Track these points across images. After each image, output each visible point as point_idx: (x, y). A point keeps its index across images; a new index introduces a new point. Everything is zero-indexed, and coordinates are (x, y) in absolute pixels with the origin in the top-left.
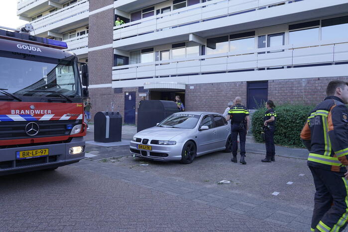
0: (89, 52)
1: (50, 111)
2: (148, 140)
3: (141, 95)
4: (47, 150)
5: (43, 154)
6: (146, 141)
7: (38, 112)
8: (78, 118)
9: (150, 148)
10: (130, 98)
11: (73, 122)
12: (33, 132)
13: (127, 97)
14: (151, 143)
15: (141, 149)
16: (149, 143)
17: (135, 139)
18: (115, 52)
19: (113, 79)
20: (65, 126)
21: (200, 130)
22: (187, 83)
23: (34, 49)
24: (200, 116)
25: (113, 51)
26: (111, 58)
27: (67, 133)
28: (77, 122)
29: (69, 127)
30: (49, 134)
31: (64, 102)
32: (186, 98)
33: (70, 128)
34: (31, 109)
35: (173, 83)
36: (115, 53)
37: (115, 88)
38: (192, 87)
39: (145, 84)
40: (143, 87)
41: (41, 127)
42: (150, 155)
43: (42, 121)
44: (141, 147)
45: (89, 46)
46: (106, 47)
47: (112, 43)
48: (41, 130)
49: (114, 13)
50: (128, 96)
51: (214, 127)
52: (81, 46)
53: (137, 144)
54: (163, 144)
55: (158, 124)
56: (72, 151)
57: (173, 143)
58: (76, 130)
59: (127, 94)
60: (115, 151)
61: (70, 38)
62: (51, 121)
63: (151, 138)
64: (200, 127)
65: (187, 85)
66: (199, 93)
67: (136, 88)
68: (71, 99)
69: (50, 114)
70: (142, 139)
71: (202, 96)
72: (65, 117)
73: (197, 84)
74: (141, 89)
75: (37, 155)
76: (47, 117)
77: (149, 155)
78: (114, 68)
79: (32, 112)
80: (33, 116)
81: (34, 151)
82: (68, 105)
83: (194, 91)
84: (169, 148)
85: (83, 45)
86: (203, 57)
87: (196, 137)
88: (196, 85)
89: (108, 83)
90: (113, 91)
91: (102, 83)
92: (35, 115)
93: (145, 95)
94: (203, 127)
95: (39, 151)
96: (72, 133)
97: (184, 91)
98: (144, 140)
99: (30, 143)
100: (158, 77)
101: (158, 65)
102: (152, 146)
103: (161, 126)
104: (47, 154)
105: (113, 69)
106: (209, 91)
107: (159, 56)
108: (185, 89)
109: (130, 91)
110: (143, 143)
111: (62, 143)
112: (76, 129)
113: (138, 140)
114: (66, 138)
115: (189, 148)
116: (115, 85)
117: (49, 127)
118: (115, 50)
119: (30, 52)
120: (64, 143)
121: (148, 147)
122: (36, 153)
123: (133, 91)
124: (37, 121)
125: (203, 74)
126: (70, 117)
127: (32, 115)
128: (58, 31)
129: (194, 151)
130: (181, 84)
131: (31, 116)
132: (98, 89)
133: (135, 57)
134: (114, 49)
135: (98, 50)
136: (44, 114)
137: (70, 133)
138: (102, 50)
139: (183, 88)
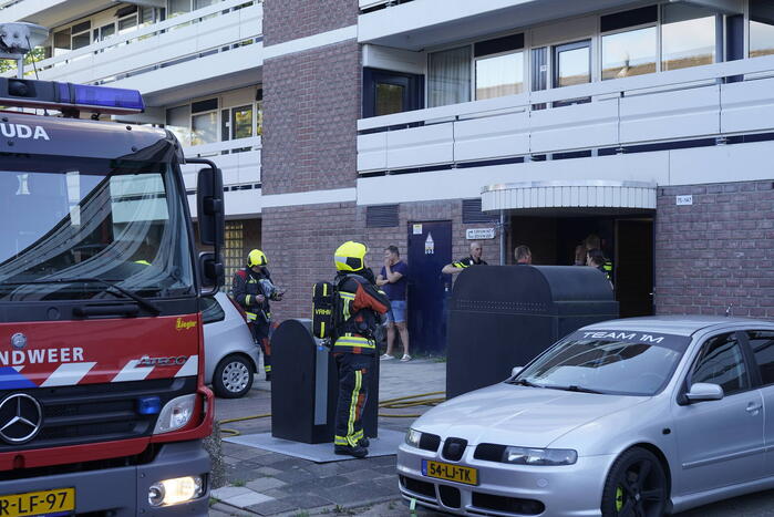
0: (267, 63)
1: (78, 352)
2: (463, 444)
3: (472, 233)
4: (70, 492)
5: (56, 509)
6: (455, 447)
7: (36, 356)
8: (183, 372)
9: (473, 476)
10: (429, 245)
11: (162, 386)
12: (20, 429)
13: (415, 243)
14: (477, 455)
15: (437, 480)
16: (469, 456)
17: (416, 438)
18: (369, 59)
19: (362, 167)
20: (135, 404)
21: (684, 400)
22: (662, 183)
23: (24, 132)
24: (690, 339)
25: (360, 56)
26: (352, 86)
27: (140, 429)
28: (177, 386)
29: (147, 405)
30: (78, 435)
31: (129, 315)
32: (658, 245)
33: (150, 410)
34: (16, 348)
35: (600, 183)
36: (366, 62)
37: (370, 208)
38: (684, 200)
39: (486, 190)
40: (479, 201)
41: (49, 411)
42: (475, 504)
43: (54, 390)
44: (439, 470)
45: (268, 37)
46: (330, 43)
47: (356, 23)
48: (49, 421)
50: (423, 238)
51: (755, 386)
52: (235, 38)
53: (424, 460)
54: (523, 461)
55: (517, 370)
56: (160, 495)
57: (564, 457)
58: (176, 416)
59: (418, 229)
60: (345, 480)
61: (195, 8)
62: (85, 386)
63: (475, 435)
64: (685, 388)
65: (661, 192)
66: (715, 226)
67: (452, 204)
68: (153, 301)
69: (78, 361)
70: (444, 439)
71: (728, 234)
72: (132, 372)
73: (705, 187)
74: (472, 210)
75: (36, 511)
76: (70, 373)
77: (469, 506)
78: (363, 124)
79: (19, 357)
80: (22, 372)
81: (26, 498)
82: (146, 323)
83: (694, 215)
84: (548, 478)
85: (245, 36)
86: (732, 68)
87: (667, 431)
88: (701, 191)
89: (341, 185)
90: (360, 219)
91: (317, 188)
92: (29, 368)
93: (488, 232)
94: (698, 389)
95: (43, 495)
96: (159, 429)
97: (650, 213)
98: (449, 440)
99: (10, 466)
100: (541, 158)
101: (543, 106)
102: (478, 469)
103: (525, 383)
104: (69, 506)
105: (360, 128)
106: (757, 213)
107: (547, 68)
108: (652, 205)
109: (429, 217)
110: (446, 453)
111: (123, 465)
112: (176, 412)
113: (429, 441)
114: (139, 446)
115: (633, 476)
116: (369, 193)
117: (77, 408)
118: (366, 49)
119: (11, 144)
120: (131, 464)
121: (466, 471)
122: (32, 505)
123: (439, 216)
124: (36, 390)
125: (733, 140)
126: (150, 369)
127: (18, 369)
129: (658, 491)
130: (637, 186)
131: (15, 372)
132: (301, 209)
133: (451, 74)
134: (362, 45)
135: (300, 54)
136: (59, 363)
137: (152, 427)
138: (316, 52)
139: (646, 201)
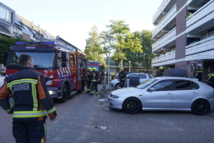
10: (194, 67)
19: (186, 54)
26: (185, 41)
36: (187, 37)
45: (176, 34)
46: (183, 34)
47: (186, 30)
49: (187, 9)
58: (50, 83)
59: (192, 65)
89: (184, 58)
90: (185, 63)
93: (201, 65)
105: (186, 48)
109: (194, 63)
128: (168, 28)
134: (187, 33)
135: (180, 36)
